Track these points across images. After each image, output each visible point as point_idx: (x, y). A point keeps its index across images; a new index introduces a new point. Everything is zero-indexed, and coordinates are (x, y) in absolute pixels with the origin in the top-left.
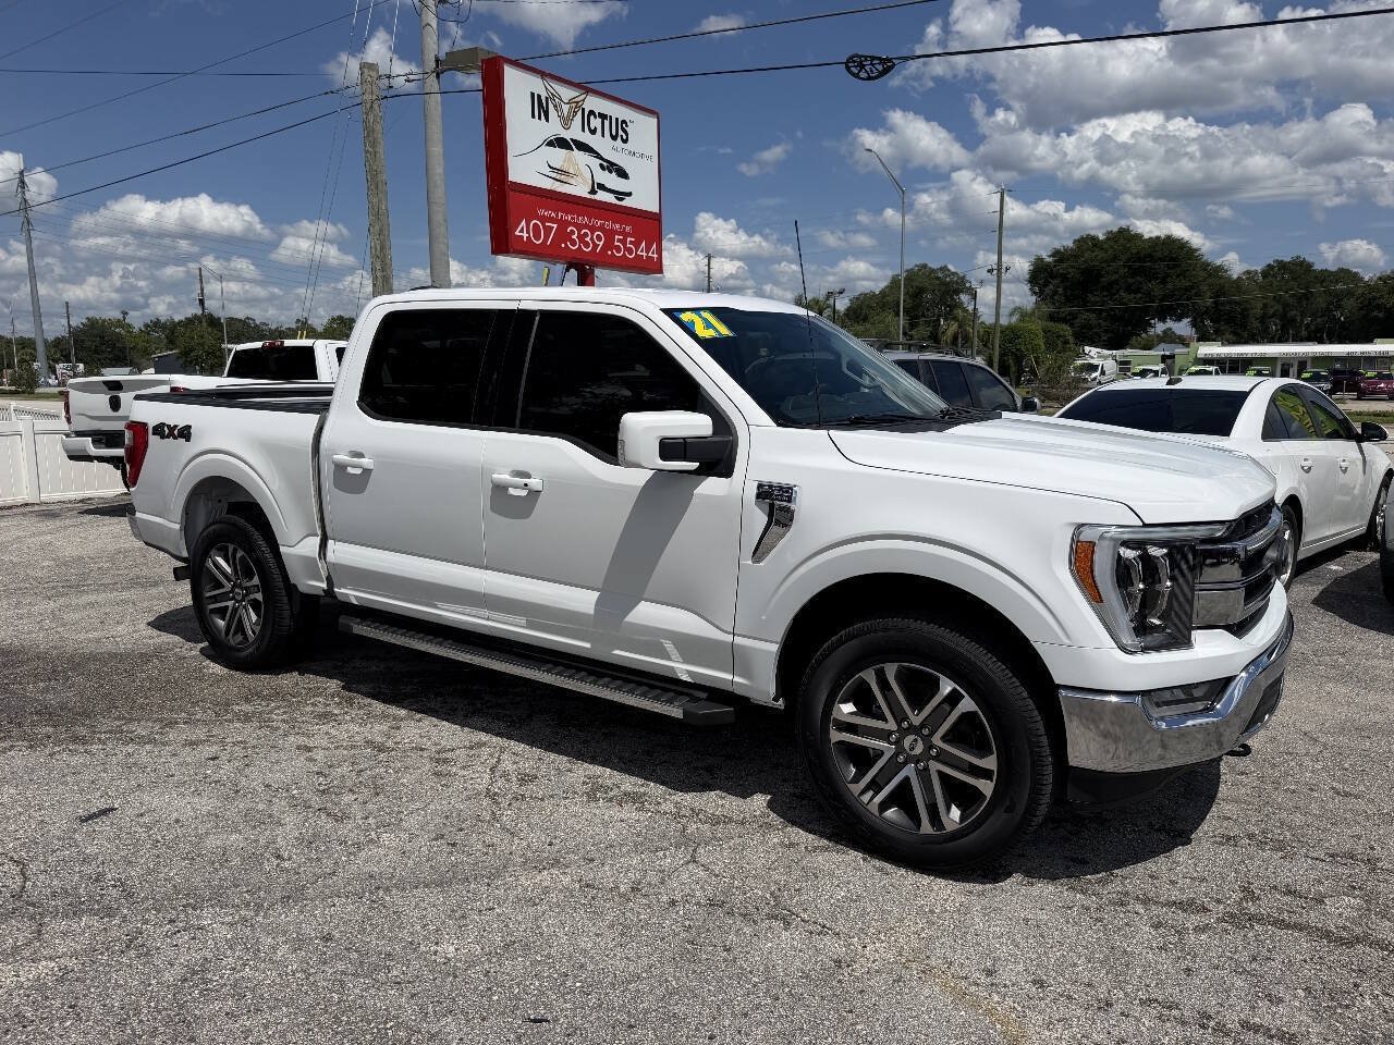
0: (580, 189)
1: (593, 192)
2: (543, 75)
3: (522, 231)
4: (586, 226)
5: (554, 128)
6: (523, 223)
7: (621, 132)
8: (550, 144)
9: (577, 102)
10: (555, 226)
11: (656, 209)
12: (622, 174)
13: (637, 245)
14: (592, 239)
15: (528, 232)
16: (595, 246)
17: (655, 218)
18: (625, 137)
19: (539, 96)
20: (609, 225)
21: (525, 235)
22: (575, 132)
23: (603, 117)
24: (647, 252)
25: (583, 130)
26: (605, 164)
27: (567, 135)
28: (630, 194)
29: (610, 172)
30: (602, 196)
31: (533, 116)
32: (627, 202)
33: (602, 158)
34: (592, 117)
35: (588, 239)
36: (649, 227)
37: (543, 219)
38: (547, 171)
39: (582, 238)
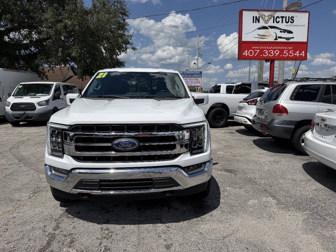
1: (276, 39)
2: (258, 11)
3: (245, 53)
4: (272, 49)
5: (262, 23)
6: (246, 51)
7: (290, 20)
8: (260, 29)
9: (272, 15)
10: (259, 51)
11: (306, 41)
12: (290, 32)
13: (294, 53)
14: (274, 53)
15: (248, 53)
16: (275, 54)
17: (306, 43)
18: (292, 21)
19: (256, 17)
20: (283, 48)
21: (246, 54)
22: (271, 23)
23: (283, 17)
24: (300, 53)
25: (274, 22)
26: (282, 31)
27: (267, 25)
28: (293, 38)
29: (284, 32)
30: (279, 40)
31: (253, 22)
32: (291, 40)
33: (281, 29)
34: (278, 18)
35: (272, 53)
36: (302, 46)
37: (254, 50)
38: (257, 36)
39: (269, 53)
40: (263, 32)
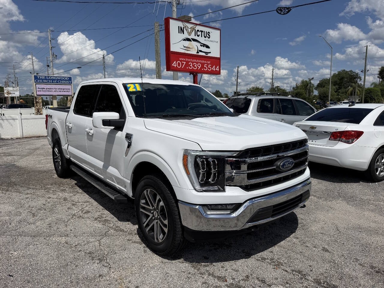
0: (194, 52)
1: (198, 52)
2: (182, 21)
3: (174, 64)
4: (195, 62)
5: (186, 35)
6: (175, 62)
7: (207, 35)
8: (184, 40)
9: (194, 28)
10: (185, 63)
11: (219, 57)
12: (208, 47)
13: (212, 67)
14: (197, 66)
15: (176, 64)
16: (198, 68)
17: (219, 59)
18: (209, 37)
19: (181, 27)
20: (203, 62)
21: (175, 65)
22: (193, 36)
23: (202, 31)
24: (215, 68)
25: (195, 36)
26: (202, 45)
27: (190, 37)
28: (210, 53)
29: (204, 47)
30: (200, 54)
31: (179, 33)
32: (209, 55)
33: (201, 43)
34: (198, 32)
35: (195, 66)
36: (216, 61)
37: (181, 61)
38: (183, 47)
39: (193, 66)
40: (187, 43)
